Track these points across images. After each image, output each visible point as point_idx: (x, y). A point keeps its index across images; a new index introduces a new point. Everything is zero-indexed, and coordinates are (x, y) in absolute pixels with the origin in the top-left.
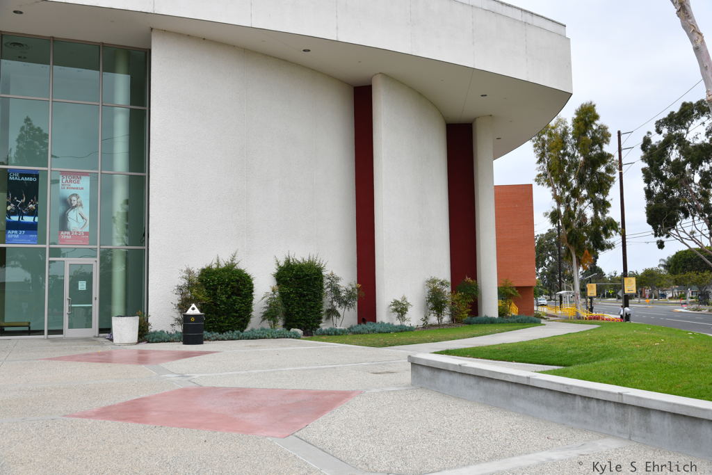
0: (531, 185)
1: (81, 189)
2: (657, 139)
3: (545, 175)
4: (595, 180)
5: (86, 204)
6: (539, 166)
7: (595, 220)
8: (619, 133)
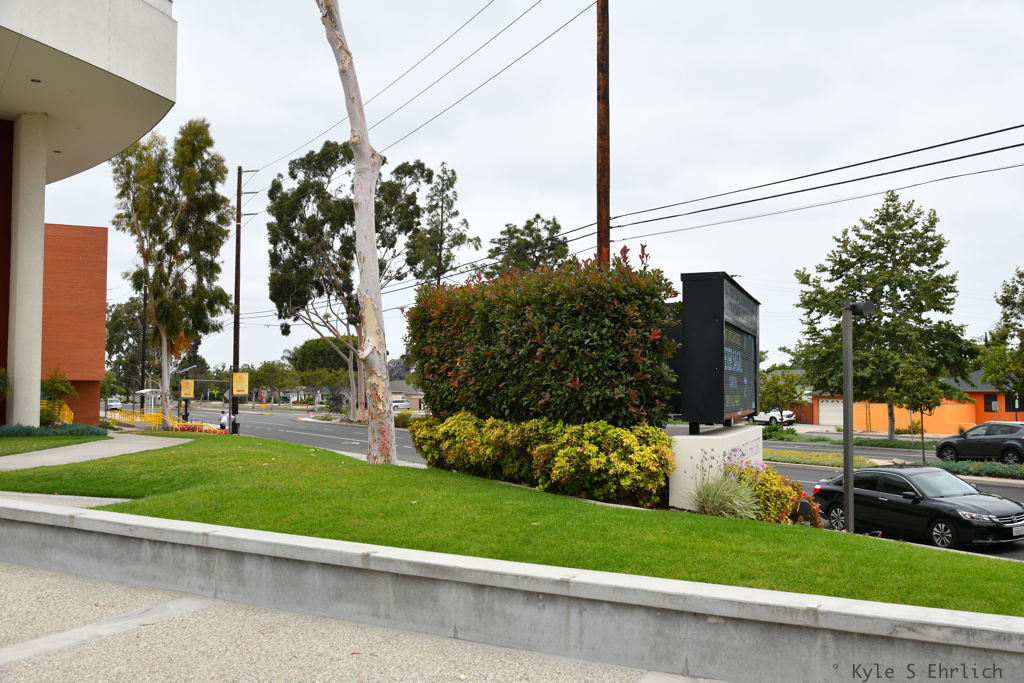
0: (106, 229)
2: (289, 185)
3: (129, 216)
4: (202, 232)
6: (119, 201)
7: (198, 289)
8: (240, 169)
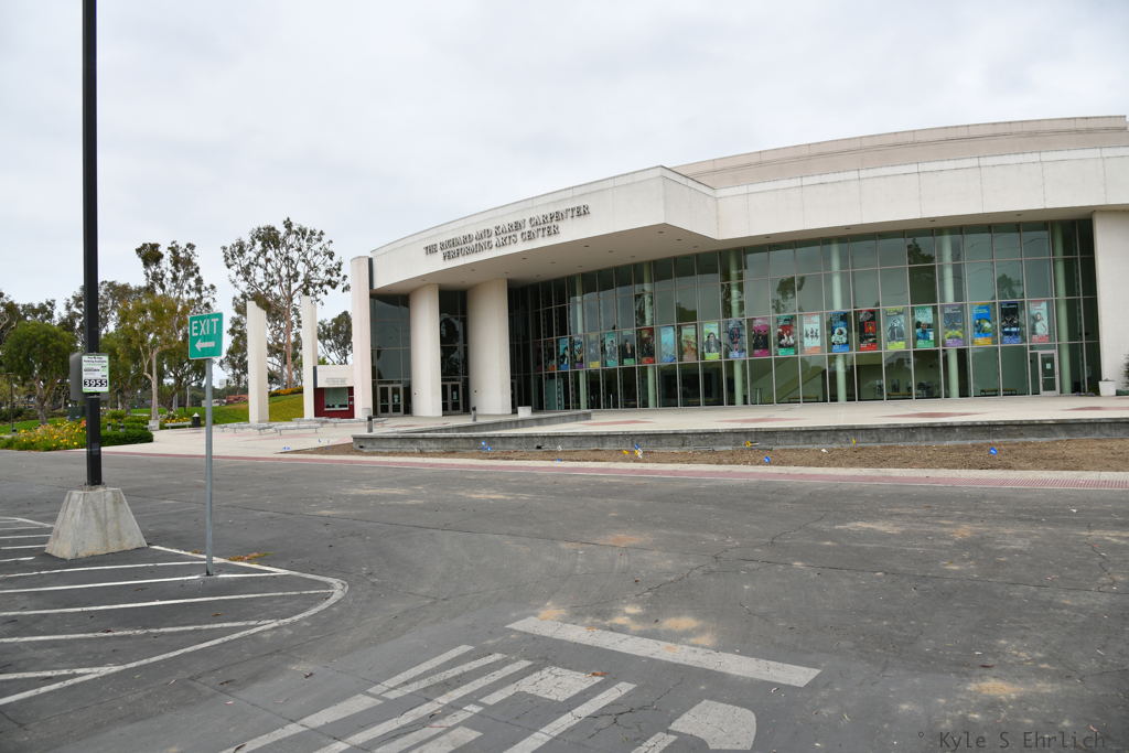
1: (1041, 309)
5: (1046, 318)
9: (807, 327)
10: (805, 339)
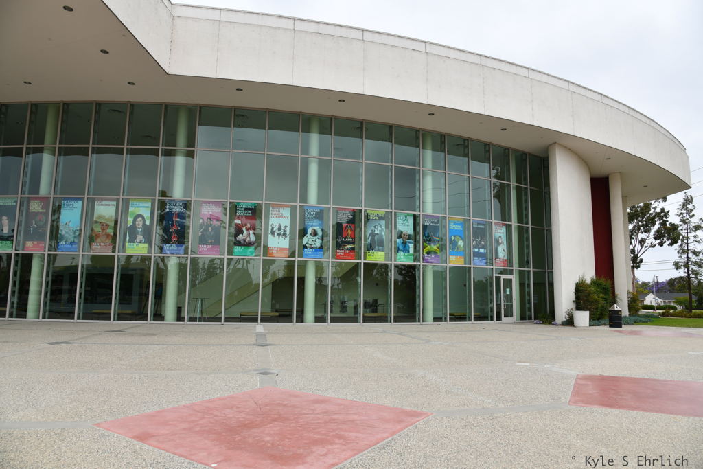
1: (502, 233)
5: (505, 242)
9: (274, 222)
10: (270, 236)
